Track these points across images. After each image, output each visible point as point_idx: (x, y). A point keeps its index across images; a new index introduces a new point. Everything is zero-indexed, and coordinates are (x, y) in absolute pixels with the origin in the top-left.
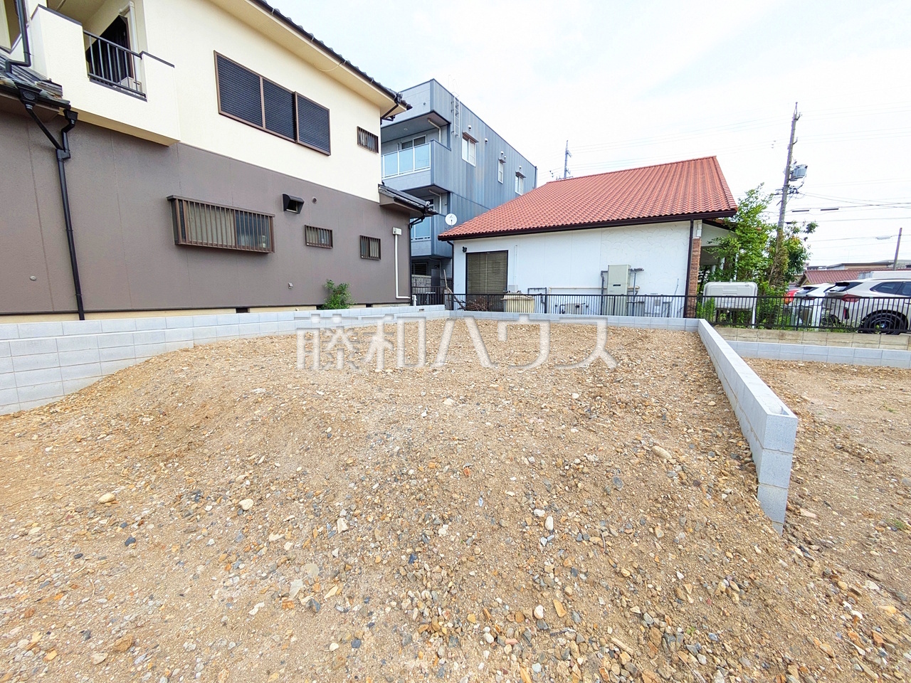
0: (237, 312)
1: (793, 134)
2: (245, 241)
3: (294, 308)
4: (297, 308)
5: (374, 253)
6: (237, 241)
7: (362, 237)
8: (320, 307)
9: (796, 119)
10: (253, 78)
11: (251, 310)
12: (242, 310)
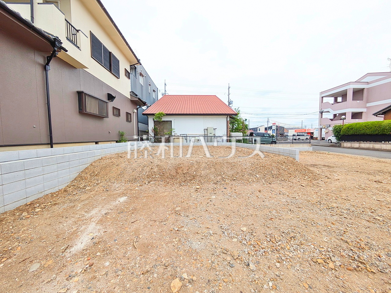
0: (96, 144)
1: (229, 92)
3: (110, 142)
4: (111, 142)
5: (129, 120)
7: (126, 112)
8: (117, 142)
9: (229, 88)
10: (100, 44)
11: (99, 143)
12: (97, 143)
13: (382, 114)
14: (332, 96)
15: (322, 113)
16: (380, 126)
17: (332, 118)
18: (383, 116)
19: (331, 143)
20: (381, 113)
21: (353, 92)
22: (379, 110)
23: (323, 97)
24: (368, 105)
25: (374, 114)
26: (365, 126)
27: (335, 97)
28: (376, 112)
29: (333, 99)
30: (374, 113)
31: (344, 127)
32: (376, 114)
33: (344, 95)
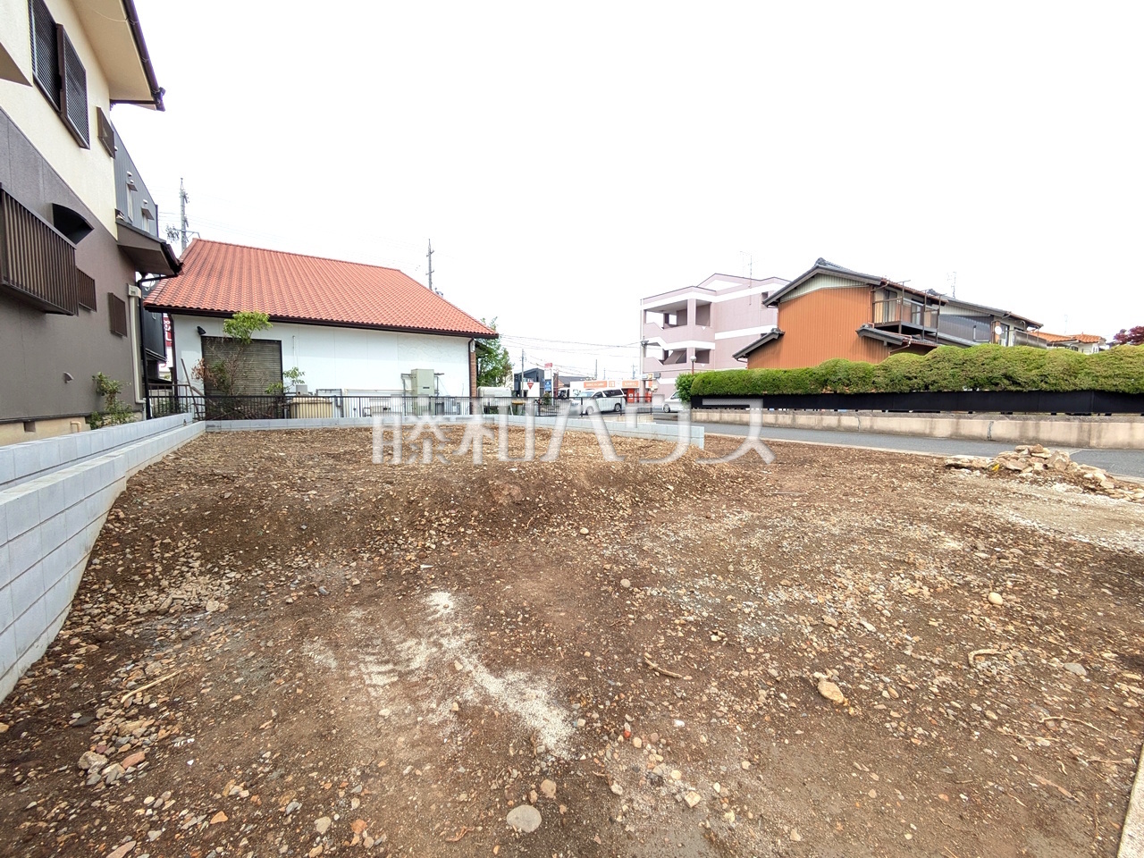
1: (430, 264)
4: (74, 421)
7: (109, 293)
9: (431, 253)
12: (26, 425)
13: (744, 357)
14: (662, 311)
15: (645, 345)
16: (749, 379)
17: (662, 358)
18: (746, 360)
19: (669, 411)
20: (744, 354)
21: (697, 307)
22: (741, 349)
23: (645, 311)
24: (718, 336)
25: (734, 356)
26: (729, 379)
27: (666, 312)
28: (737, 351)
29: (661, 316)
30: (734, 353)
31: (696, 380)
32: (736, 356)
33: (681, 312)
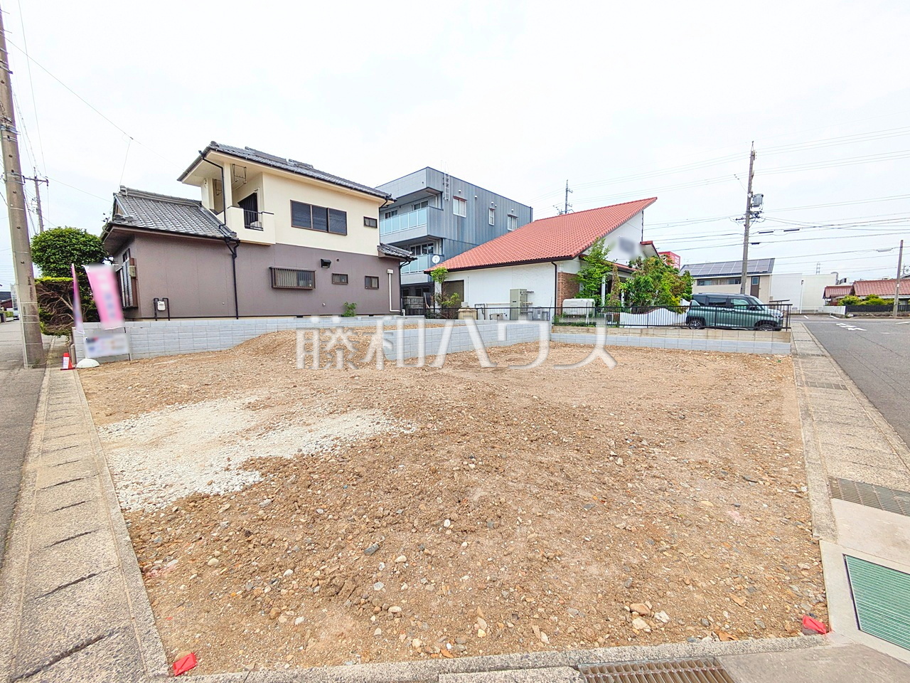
1: (751, 168)
2: (302, 283)
4: (329, 316)
5: (374, 285)
6: (298, 284)
10: (307, 207)
12: (299, 317)
